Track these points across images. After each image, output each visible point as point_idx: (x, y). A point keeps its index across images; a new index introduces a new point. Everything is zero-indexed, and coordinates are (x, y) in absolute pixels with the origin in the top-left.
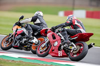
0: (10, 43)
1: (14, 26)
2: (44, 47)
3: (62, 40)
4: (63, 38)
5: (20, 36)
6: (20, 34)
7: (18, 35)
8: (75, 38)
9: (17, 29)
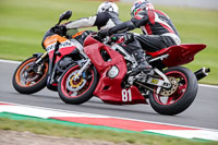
0: (40, 76)
1: (49, 35)
2: (78, 81)
3: (127, 61)
4: (128, 57)
5: (68, 60)
6: (67, 56)
7: (63, 59)
8: (162, 58)
9: (58, 43)
